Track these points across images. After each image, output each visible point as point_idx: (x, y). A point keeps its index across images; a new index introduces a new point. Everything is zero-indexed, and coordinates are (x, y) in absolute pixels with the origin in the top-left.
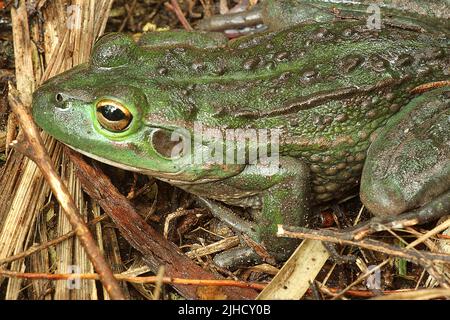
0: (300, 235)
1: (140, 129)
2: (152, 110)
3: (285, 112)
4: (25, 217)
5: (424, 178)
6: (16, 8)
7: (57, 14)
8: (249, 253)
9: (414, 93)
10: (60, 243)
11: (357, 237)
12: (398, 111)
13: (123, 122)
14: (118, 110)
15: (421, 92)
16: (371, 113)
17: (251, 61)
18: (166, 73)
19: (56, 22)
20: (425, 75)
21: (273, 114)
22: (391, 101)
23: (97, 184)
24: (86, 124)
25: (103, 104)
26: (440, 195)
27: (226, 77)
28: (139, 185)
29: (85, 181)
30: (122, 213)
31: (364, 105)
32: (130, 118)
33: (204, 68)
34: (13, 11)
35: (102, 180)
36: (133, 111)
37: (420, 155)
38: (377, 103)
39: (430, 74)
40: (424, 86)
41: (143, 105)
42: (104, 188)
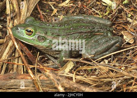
0: (68, 59)
1: (34, 35)
2: (37, 31)
3: (66, 35)
4: (8, 53)
5: (96, 50)
6: (8, 16)
7: (17, 18)
8: (56, 66)
9: (94, 35)
10: (15, 58)
11: (81, 59)
12: (91, 38)
13: (31, 33)
14: (30, 30)
15: (96, 35)
16: (85, 37)
17: (60, 25)
18: (41, 25)
19: (17, 19)
20: (97, 31)
21: (64, 35)
22: (90, 35)
23: (24, 48)
24: (23, 34)
25: (27, 29)
26: (99, 54)
27: (54, 28)
28: (33, 50)
29: (22, 47)
30: (29, 54)
31: (84, 35)
32: (33, 32)
33: (49, 25)
34: (7, 17)
35: (25, 47)
36: (33, 31)
37: (95, 46)
38: (86, 35)
39: (98, 31)
40: (97, 33)
41: (36, 30)
42: (26, 49)
